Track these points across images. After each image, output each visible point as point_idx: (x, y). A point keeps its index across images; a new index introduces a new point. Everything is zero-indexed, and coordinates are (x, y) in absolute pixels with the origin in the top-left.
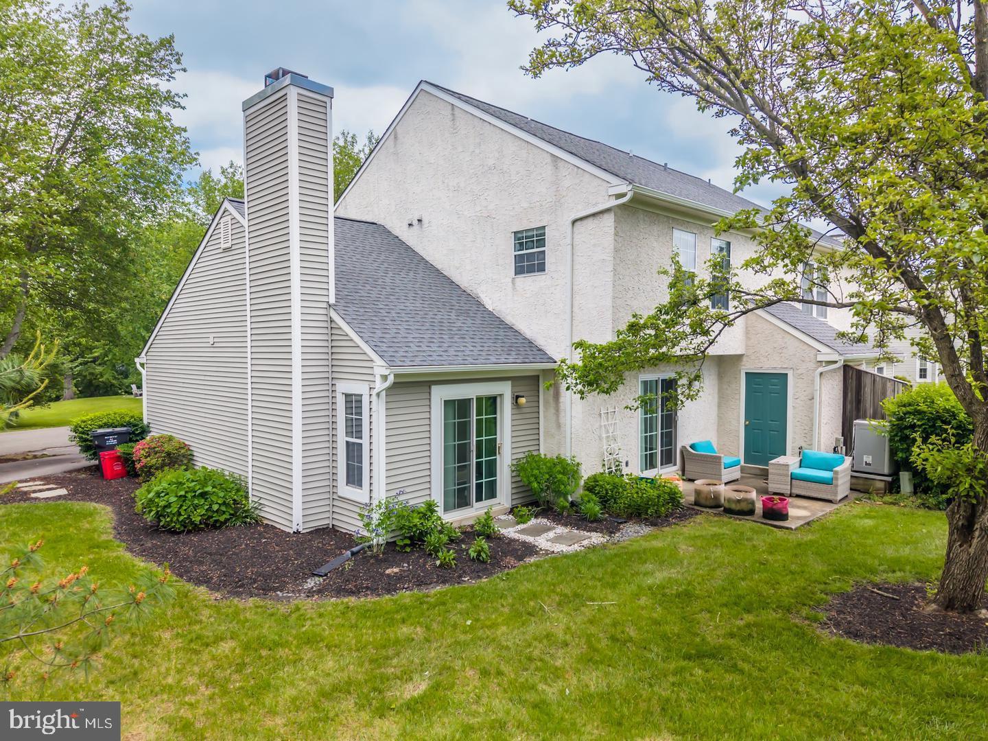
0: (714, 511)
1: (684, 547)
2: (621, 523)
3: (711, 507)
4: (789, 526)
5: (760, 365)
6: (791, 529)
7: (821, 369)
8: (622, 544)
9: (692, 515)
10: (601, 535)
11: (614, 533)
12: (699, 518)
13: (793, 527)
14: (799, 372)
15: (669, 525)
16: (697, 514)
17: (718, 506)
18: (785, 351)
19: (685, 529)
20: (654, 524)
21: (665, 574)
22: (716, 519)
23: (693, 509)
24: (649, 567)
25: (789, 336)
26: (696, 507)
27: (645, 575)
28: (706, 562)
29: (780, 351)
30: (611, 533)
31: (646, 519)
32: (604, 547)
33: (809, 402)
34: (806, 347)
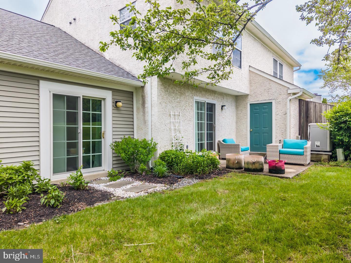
0: (239, 171)
1: (221, 190)
2: (180, 178)
3: (237, 169)
4: (288, 176)
5: (257, 99)
6: (289, 178)
7: (290, 98)
8: (176, 190)
9: (225, 173)
10: (163, 185)
11: (174, 184)
12: (230, 174)
13: (291, 177)
14: (278, 100)
15: (211, 178)
16: (228, 172)
17: (240, 168)
18: (270, 90)
19: (221, 180)
20: (201, 178)
21: (207, 211)
22: (240, 174)
23: (226, 170)
24: (194, 205)
25: (272, 82)
26: (227, 169)
27: (189, 212)
28: (239, 200)
29: (268, 91)
30: (171, 184)
31: (197, 175)
32: (163, 192)
33: (284, 116)
34: (281, 87)
